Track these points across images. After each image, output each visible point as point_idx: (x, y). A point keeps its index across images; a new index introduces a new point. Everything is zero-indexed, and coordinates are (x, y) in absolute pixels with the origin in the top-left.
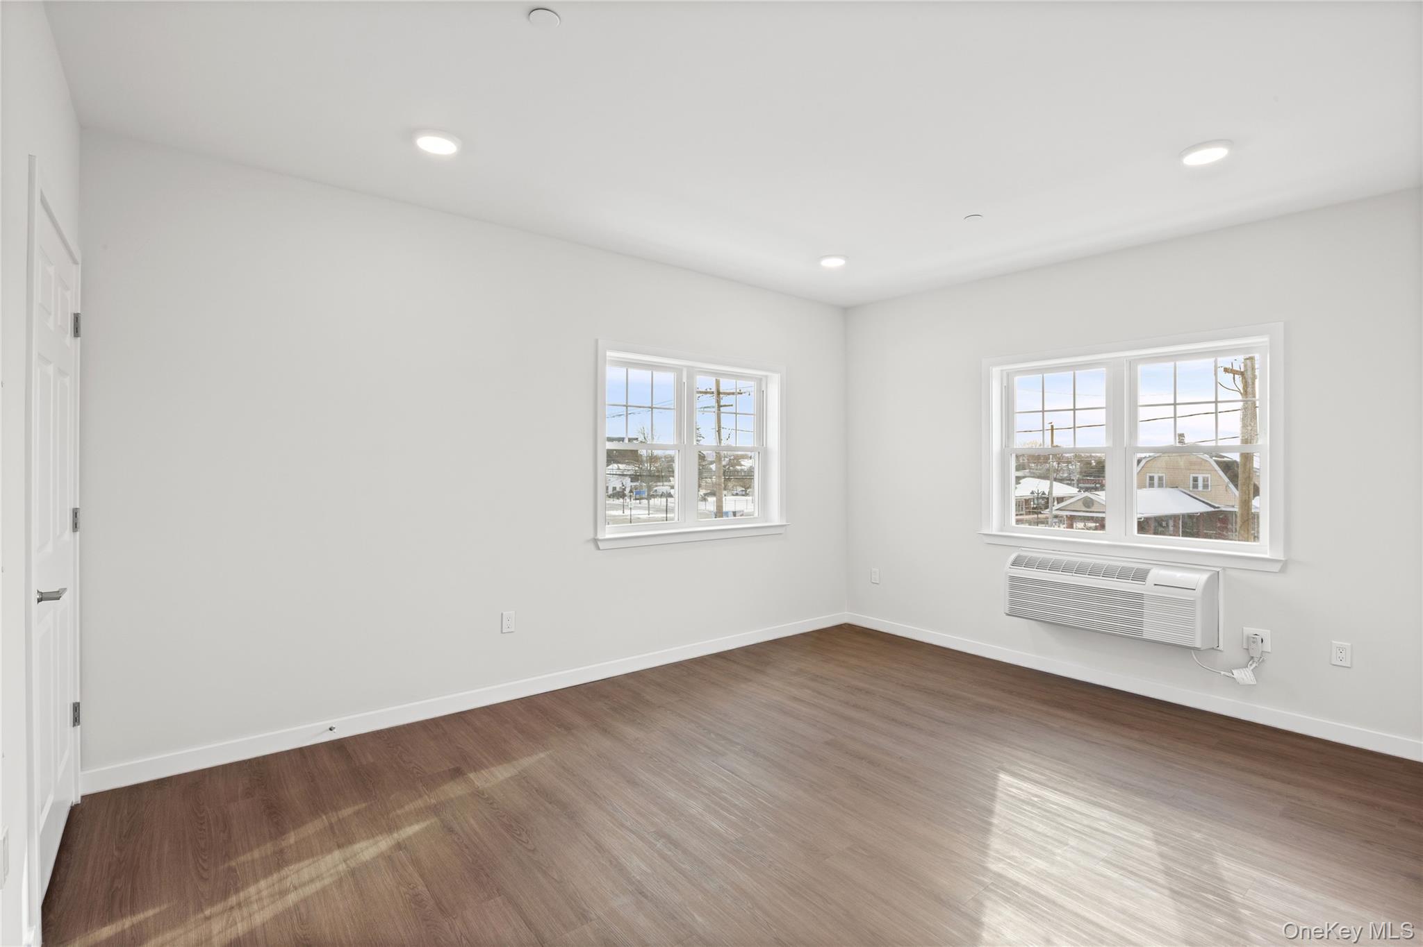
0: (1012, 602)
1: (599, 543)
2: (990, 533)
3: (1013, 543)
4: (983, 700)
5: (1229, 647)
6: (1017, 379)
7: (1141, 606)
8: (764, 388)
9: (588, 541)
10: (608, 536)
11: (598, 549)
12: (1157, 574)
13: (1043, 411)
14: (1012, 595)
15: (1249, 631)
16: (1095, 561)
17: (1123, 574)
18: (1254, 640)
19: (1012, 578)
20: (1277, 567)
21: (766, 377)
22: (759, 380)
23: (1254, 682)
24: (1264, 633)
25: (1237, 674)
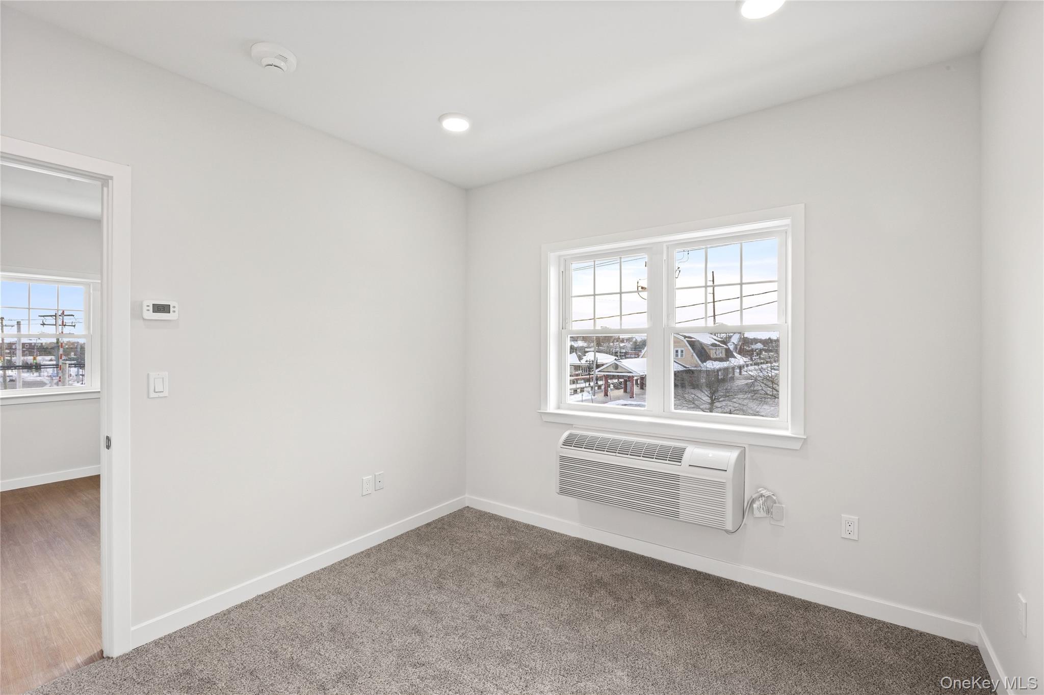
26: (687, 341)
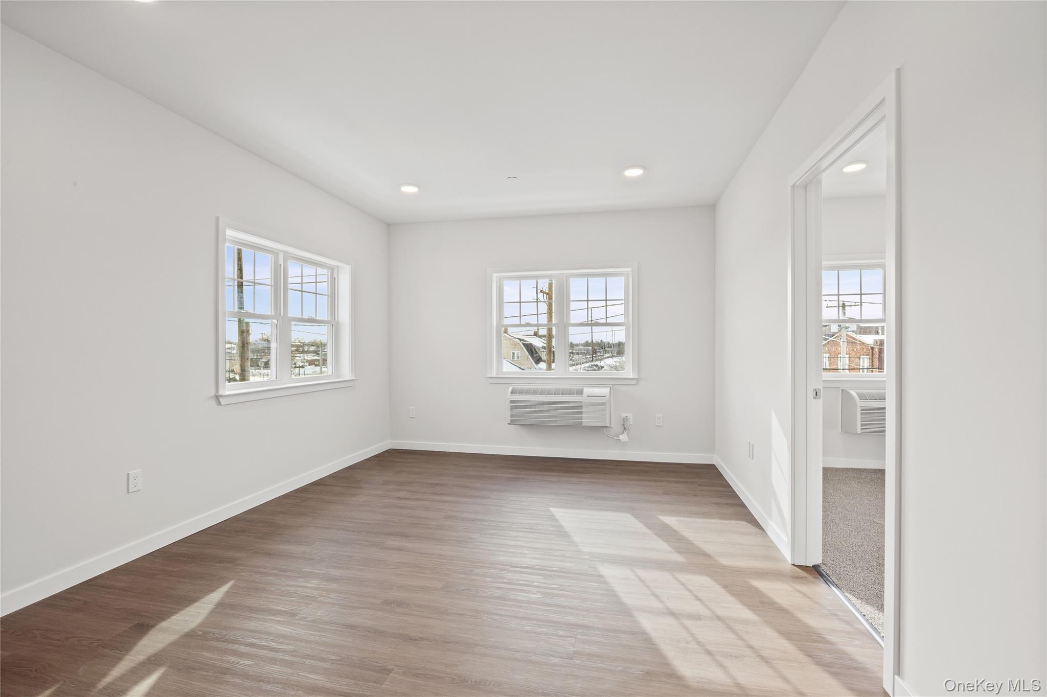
0: (512, 416)
1: (221, 399)
2: (492, 376)
3: (510, 381)
4: (508, 476)
5: (616, 427)
6: (505, 282)
7: (581, 408)
8: (336, 276)
9: (211, 397)
10: (228, 393)
11: (219, 404)
12: (587, 391)
13: (520, 302)
14: (512, 412)
15: (624, 415)
16: (549, 387)
17: (571, 392)
18: (625, 419)
19: (512, 402)
20: (635, 382)
21: (338, 267)
22: (332, 269)
23: (627, 440)
24: (629, 415)
25: (621, 437)
26: (523, 344)
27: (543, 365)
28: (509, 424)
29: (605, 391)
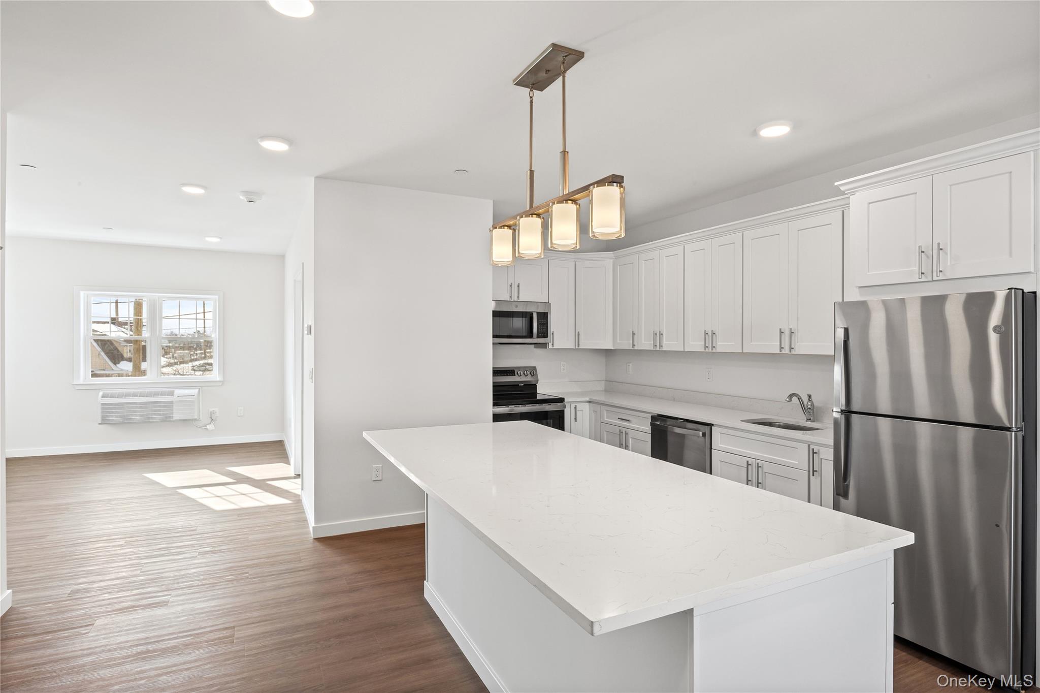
0: (102, 417)
2: (81, 384)
3: (100, 387)
5: (204, 419)
7: (172, 406)
14: (102, 413)
15: (211, 410)
18: (212, 413)
19: (103, 405)
20: (220, 384)
23: (214, 429)
24: (216, 410)
25: (208, 427)
27: (126, 366)
28: (100, 424)
29: (194, 391)
